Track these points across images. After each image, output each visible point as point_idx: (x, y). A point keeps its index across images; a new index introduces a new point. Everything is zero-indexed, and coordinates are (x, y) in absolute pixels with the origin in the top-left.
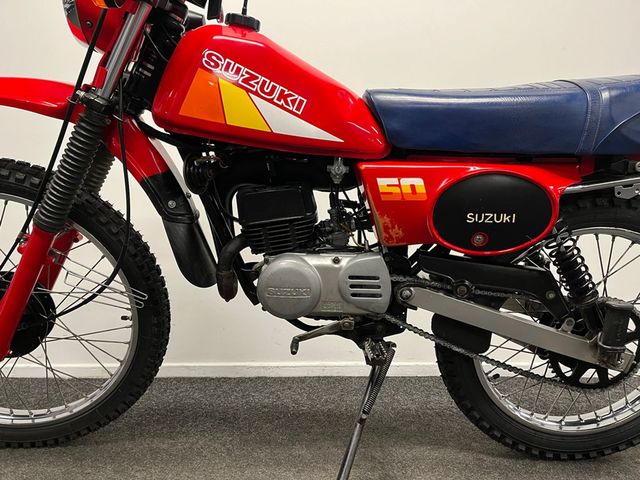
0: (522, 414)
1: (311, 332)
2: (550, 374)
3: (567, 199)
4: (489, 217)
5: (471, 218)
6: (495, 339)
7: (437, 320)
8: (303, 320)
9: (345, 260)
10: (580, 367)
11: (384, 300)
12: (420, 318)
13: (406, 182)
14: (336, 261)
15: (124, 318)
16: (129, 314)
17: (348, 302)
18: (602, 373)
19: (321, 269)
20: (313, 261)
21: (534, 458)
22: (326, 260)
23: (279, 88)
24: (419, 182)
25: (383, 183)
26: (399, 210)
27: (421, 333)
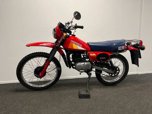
0: (106, 80)
1: (82, 72)
2: (109, 75)
3: (111, 55)
4: (102, 58)
5: (100, 58)
6: (103, 71)
7: (96, 69)
8: (80, 71)
9: (86, 63)
10: (112, 74)
11: (90, 68)
12: (94, 69)
13: (93, 54)
14: (85, 63)
15: (56, 72)
16: (56, 71)
17: (86, 68)
18: (115, 75)
19: (83, 64)
20: (82, 63)
21: (107, 86)
22: (83, 63)
23: (79, 44)
24: (95, 54)
25: (91, 54)
26: (93, 57)
27: (94, 71)
